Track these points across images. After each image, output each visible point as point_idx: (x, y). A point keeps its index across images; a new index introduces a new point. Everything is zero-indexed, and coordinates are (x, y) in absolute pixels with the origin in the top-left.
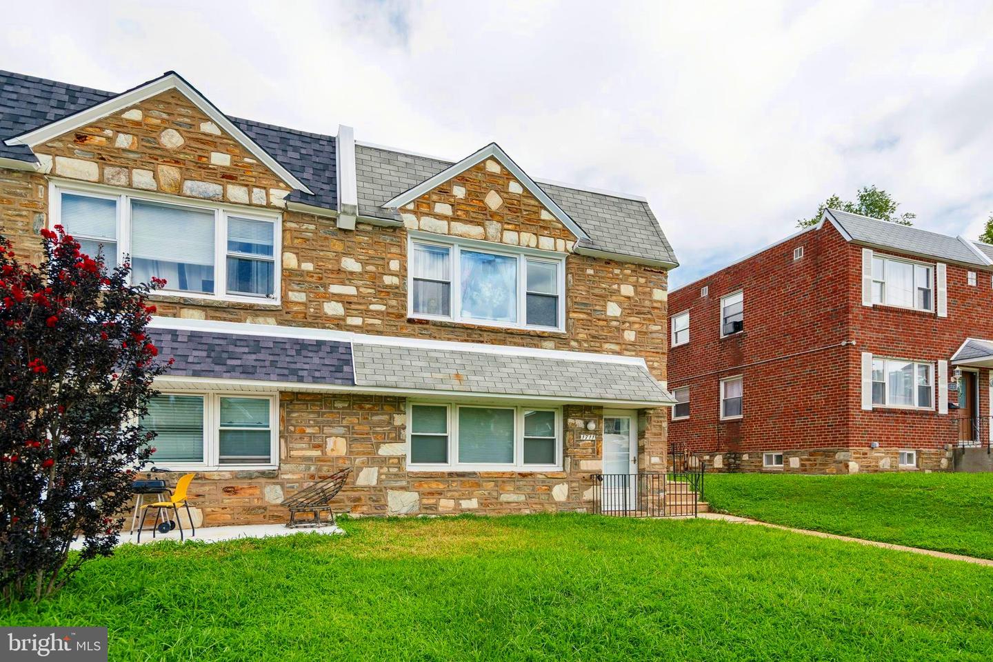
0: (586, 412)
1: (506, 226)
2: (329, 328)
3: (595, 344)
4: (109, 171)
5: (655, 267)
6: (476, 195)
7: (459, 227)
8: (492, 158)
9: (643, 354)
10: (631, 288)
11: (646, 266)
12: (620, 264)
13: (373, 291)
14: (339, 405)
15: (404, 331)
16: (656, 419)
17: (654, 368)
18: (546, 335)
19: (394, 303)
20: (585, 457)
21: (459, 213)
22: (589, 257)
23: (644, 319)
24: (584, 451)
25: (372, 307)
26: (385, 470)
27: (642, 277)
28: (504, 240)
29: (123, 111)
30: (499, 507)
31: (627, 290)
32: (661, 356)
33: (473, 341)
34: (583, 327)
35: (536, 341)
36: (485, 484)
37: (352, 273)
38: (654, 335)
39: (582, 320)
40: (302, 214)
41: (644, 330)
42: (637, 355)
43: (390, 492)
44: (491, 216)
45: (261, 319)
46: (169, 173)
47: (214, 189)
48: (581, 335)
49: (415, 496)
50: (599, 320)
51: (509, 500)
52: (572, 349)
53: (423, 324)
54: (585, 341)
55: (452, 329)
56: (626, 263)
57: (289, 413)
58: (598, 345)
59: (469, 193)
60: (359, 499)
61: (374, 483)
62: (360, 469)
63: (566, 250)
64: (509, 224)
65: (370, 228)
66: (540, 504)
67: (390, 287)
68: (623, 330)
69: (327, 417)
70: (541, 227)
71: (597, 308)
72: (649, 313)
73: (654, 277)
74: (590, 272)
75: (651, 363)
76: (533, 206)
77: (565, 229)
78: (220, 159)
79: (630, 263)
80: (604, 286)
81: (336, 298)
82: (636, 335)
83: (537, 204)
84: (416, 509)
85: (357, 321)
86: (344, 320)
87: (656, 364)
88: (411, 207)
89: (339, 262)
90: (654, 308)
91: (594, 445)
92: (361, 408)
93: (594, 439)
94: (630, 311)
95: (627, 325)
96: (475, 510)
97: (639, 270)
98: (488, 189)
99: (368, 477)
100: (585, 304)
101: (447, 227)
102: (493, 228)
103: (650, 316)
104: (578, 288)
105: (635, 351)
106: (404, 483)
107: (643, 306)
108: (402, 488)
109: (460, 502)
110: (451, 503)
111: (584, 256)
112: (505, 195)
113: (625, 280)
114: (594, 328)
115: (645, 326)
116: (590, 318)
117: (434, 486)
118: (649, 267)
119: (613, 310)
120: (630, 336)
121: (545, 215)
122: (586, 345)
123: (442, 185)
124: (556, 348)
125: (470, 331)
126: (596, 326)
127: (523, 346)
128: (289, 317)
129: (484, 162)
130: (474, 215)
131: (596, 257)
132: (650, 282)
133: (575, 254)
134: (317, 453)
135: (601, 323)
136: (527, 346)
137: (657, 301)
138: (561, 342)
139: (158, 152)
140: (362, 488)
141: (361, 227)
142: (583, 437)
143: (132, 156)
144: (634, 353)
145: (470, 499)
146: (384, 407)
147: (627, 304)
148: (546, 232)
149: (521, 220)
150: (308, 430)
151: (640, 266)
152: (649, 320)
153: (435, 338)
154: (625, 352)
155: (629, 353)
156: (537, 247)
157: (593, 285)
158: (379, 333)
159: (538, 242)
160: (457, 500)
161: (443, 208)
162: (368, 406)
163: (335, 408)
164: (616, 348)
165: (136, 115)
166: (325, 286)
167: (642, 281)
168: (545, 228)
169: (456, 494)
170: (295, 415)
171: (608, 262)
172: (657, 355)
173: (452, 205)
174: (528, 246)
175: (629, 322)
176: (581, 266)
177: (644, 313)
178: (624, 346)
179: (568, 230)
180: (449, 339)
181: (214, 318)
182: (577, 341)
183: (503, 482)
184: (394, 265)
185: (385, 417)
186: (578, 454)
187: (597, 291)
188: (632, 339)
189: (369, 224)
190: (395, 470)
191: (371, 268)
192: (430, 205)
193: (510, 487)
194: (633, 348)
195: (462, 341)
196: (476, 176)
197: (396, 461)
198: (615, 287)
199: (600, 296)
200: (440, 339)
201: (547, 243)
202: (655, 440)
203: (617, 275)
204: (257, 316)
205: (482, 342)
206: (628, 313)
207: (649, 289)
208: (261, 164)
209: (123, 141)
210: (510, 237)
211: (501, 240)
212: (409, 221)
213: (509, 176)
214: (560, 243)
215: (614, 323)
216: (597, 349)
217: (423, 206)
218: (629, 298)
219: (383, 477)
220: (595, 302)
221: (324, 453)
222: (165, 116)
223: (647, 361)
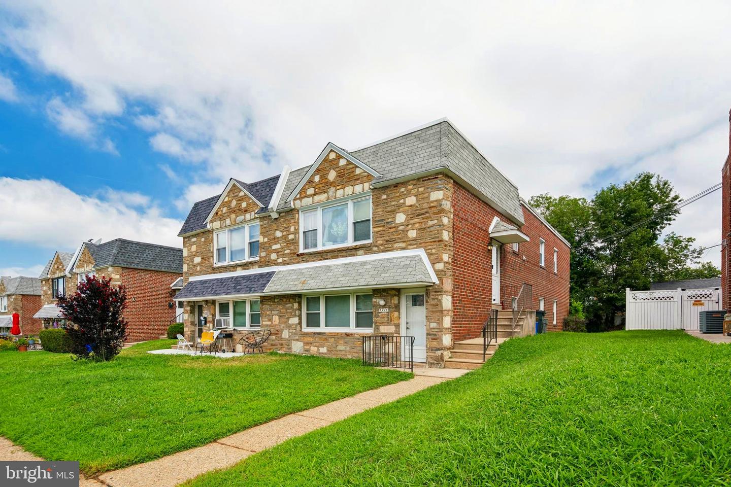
0: (383, 293)
1: (338, 188)
2: (272, 266)
3: (388, 246)
4: (222, 222)
5: (431, 176)
6: (324, 177)
7: (317, 198)
8: (331, 151)
9: (423, 245)
10: (414, 198)
11: (424, 177)
12: (404, 183)
13: (285, 244)
14: (276, 300)
15: (297, 261)
16: (434, 294)
17: (432, 254)
18: (358, 247)
19: (292, 248)
20: (383, 324)
21: (317, 190)
22: (383, 187)
23: (423, 219)
24: (383, 319)
25: (286, 252)
26: (291, 331)
27: (421, 187)
28: (337, 197)
29: (224, 199)
30: (336, 353)
31: (411, 200)
32: (438, 243)
33: (324, 259)
34: (380, 236)
35: (354, 252)
36: (329, 339)
37: (278, 238)
38: (432, 229)
39: (379, 231)
40: (264, 217)
41: (424, 227)
42: (418, 247)
43: (293, 341)
44: (331, 185)
45: (254, 267)
46: (233, 216)
47: (242, 218)
48: (379, 242)
49: (302, 344)
50: (390, 228)
51: (342, 349)
52: (374, 252)
53: (302, 255)
54: (382, 245)
55: (314, 255)
56: (409, 181)
57: (262, 305)
58: (391, 246)
59: (321, 177)
60: (282, 345)
61: (287, 337)
62: (283, 330)
63: (370, 189)
64: (338, 186)
65: (284, 214)
66: (357, 353)
67: (291, 240)
68: (407, 231)
69: (273, 306)
70: (355, 180)
71: (389, 220)
72: (427, 212)
73: (431, 184)
74: (384, 197)
75: (430, 251)
76: (352, 168)
77: (369, 175)
78: (244, 205)
79: (412, 180)
80: (393, 203)
81: (274, 251)
82: (416, 232)
83: (354, 166)
84: (302, 351)
85: (280, 260)
86: (276, 261)
87: (434, 251)
88: (298, 196)
89: (274, 234)
90: (430, 208)
91: (388, 315)
92: (283, 301)
93: (387, 311)
94: (411, 216)
95: (410, 226)
96: (325, 354)
97: (419, 183)
98: (329, 171)
99: (286, 334)
100: (381, 220)
101: (312, 200)
102: (331, 191)
103: (427, 215)
104: (377, 211)
105: (416, 244)
106: (297, 338)
107: (422, 209)
108: (297, 340)
109: (320, 348)
110: (316, 348)
111: (380, 188)
112: (337, 169)
113: (409, 194)
114: (387, 235)
115: (424, 224)
116: (384, 229)
117: (310, 339)
118: (427, 177)
119: (401, 218)
120: (412, 234)
121: (358, 171)
122: (382, 248)
123: (310, 178)
124: (366, 254)
125: (321, 254)
126: (389, 233)
127: (347, 256)
128: (261, 264)
129: (328, 155)
130: (322, 188)
131: (387, 185)
132: (428, 188)
133: (375, 188)
134: (269, 323)
135: (392, 230)
136: (349, 256)
137: (433, 202)
138: (367, 249)
139: (231, 210)
140: (284, 339)
141: (281, 215)
142: (381, 310)
143: (226, 214)
144: (415, 246)
145: (323, 347)
146: (291, 300)
147: (410, 211)
148: (358, 182)
149: (345, 180)
150: (268, 313)
151: (419, 179)
152: (427, 218)
153: (308, 261)
154: (409, 247)
155: (412, 247)
156: (353, 193)
157: (387, 206)
158: (288, 264)
159: (354, 190)
160: (318, 347)
161: (311, 191)
162: (285, 300)
163: (275, 302)
164: (403, 245)
165: (226, 199)
166: (271, 247)
167: (421, 190)
168: (357, 179)
169: (318, 344)
170: (264, 306)
171: (396, 186)
172: (435, 243)
173: (314, 187)
174: (348, 195)
175: (411, 224)
176: (378, 196)
177: (423, 214)
178: (408, 243)
179: (371, 175)
180: (314, 261)
181: (243, 269)
182: (376, 246)
183: (338, 339)
184: (292, 229)
185: (290, 305)
186: (379, 321)
187: (389, 209)
188: (414, 235)
189: (283, 212)
190: (294, 331)
191: (285, 233)
192: (305, 192)
193: (341, 342)
194: (416, 243)
195: (319, 260)
196: (324, 165)
197: (294, 326)
198: (402, 201)
199: (391, 212)
200: (310, 261)
201: (358, 188)
202: (434, 310)
203: (403, 192)
204: (253, 266)
205: (328, 259)
206: (411, 218)
207: (427, 194)
208: (253, 202)
209: (225, 210)
210: (340, 193)
211: (335, 196)
212: (298, 204)
213: (339, 157)
214: (367, 185)
215: (401, 228)
216: (389, 249)
217: (303, 194)
218: (411, 206)
219: (290, 334)
220: (388, 217)
221: (272, 323)
222: (232, 195)
223: (426, 250)
